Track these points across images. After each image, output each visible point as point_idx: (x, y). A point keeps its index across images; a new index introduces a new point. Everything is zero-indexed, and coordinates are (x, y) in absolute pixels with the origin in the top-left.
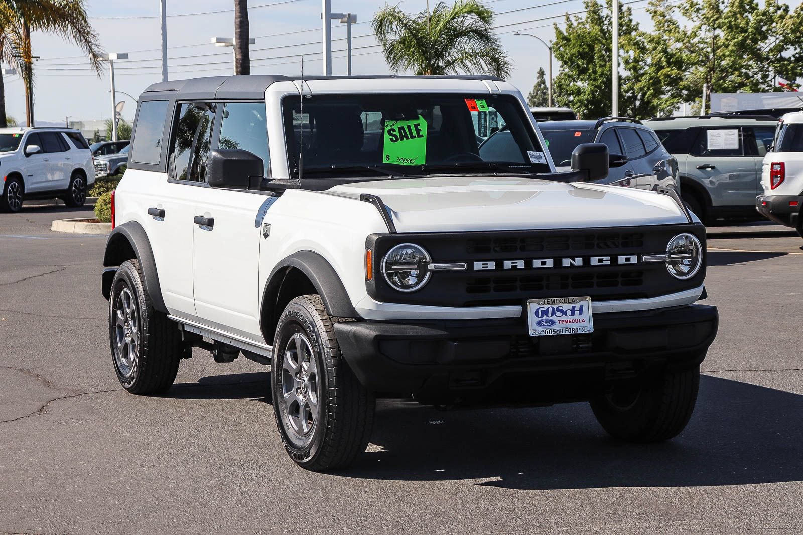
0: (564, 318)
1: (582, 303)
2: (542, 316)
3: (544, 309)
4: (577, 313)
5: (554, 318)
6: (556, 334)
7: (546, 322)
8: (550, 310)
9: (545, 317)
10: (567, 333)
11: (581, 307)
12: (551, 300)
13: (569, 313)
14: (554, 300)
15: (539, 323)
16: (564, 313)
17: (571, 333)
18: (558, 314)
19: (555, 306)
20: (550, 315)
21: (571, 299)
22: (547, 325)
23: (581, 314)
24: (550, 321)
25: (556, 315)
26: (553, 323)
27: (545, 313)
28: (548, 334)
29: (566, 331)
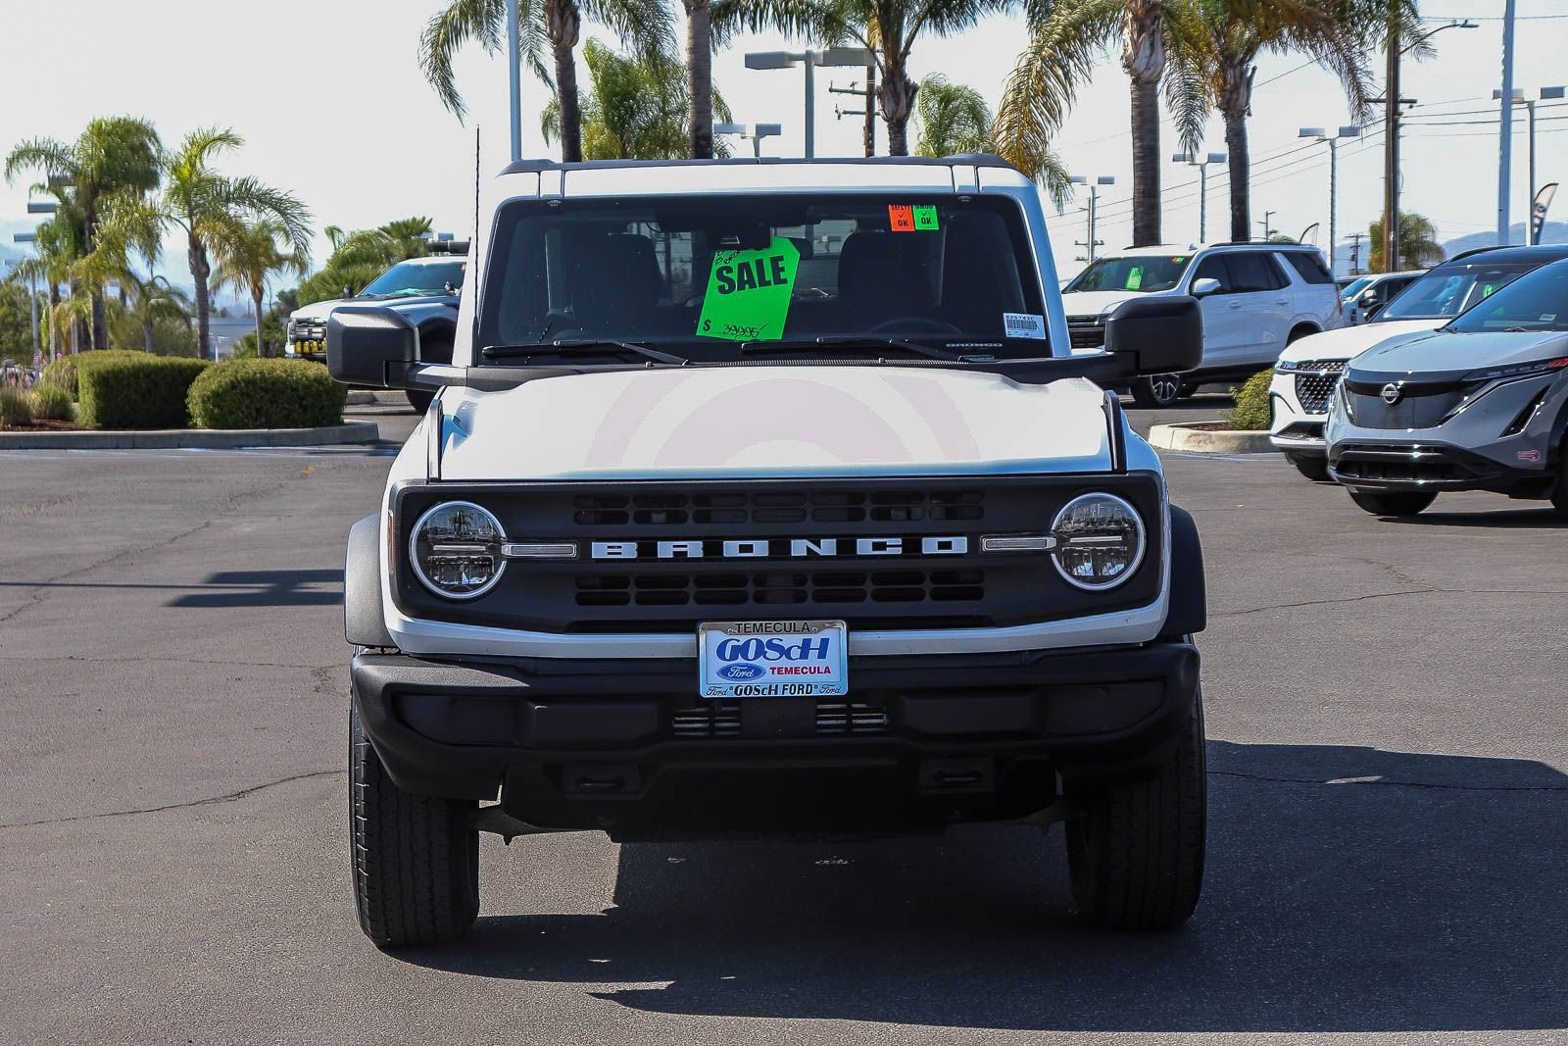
0: (784, 662)
1: (826, 634)
2: (733, 657)
3: (737, 643)
4: (813, 654)
5: (760, 662)
6: (761, 695)
7: (744, 670)
8: (753, 646)
9: (740, 660)
10: (787, 694)
11: (825, 642)
12: (755, 625)
13: (796, 653)
14: (761, 625)
15: (725, 672)
16: (786, 652)
17: (796, 694)
18: (771, 654)
19: (765, 639)
20: (751, 654)
21: (800, 624)
22: (745, 677)
23: (822, 654)
24: (750, 668)
25: (766, 658)
26: (758, 672)
27: (742, 650)
28: (743, 695)
29: (784, 689)
